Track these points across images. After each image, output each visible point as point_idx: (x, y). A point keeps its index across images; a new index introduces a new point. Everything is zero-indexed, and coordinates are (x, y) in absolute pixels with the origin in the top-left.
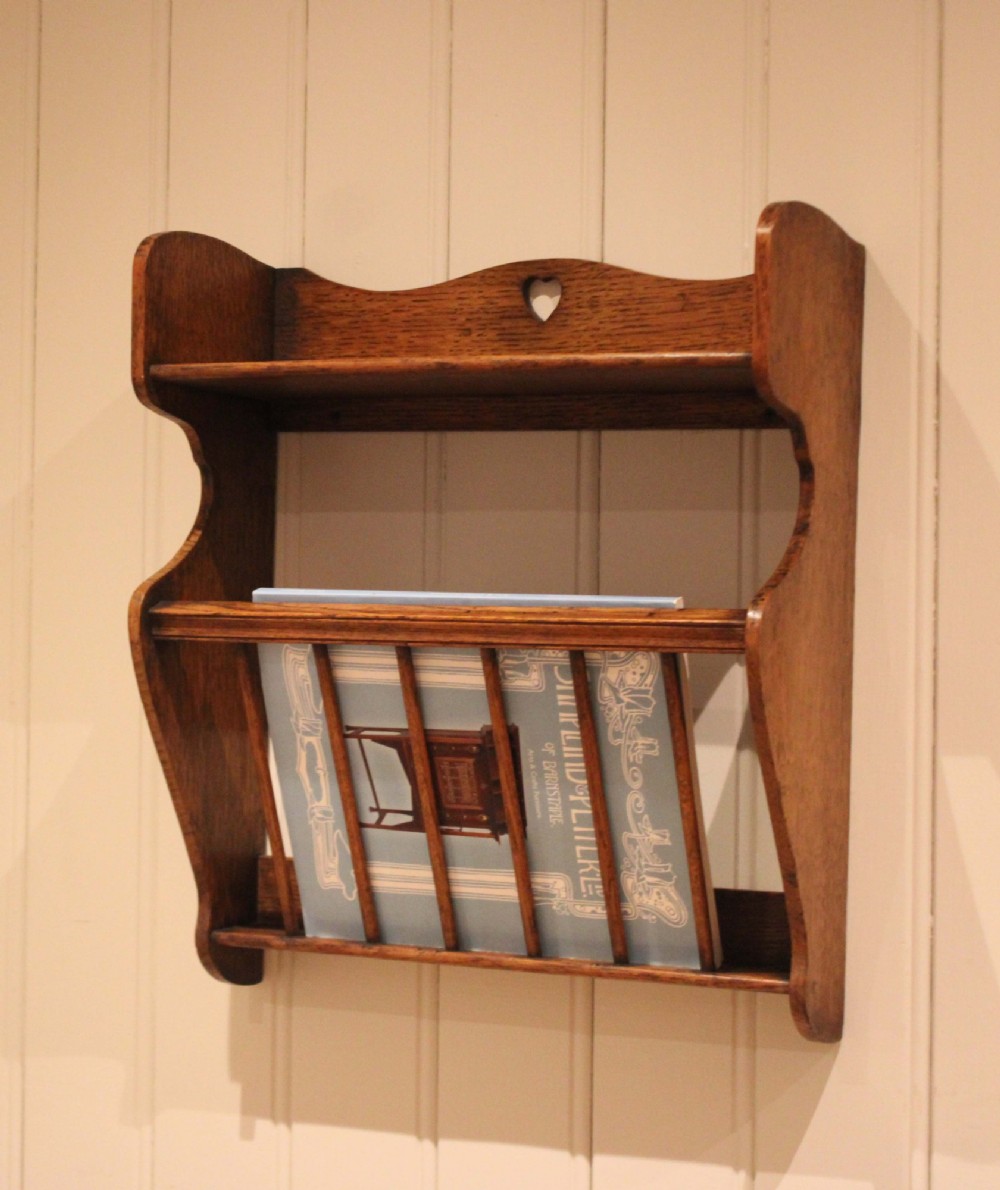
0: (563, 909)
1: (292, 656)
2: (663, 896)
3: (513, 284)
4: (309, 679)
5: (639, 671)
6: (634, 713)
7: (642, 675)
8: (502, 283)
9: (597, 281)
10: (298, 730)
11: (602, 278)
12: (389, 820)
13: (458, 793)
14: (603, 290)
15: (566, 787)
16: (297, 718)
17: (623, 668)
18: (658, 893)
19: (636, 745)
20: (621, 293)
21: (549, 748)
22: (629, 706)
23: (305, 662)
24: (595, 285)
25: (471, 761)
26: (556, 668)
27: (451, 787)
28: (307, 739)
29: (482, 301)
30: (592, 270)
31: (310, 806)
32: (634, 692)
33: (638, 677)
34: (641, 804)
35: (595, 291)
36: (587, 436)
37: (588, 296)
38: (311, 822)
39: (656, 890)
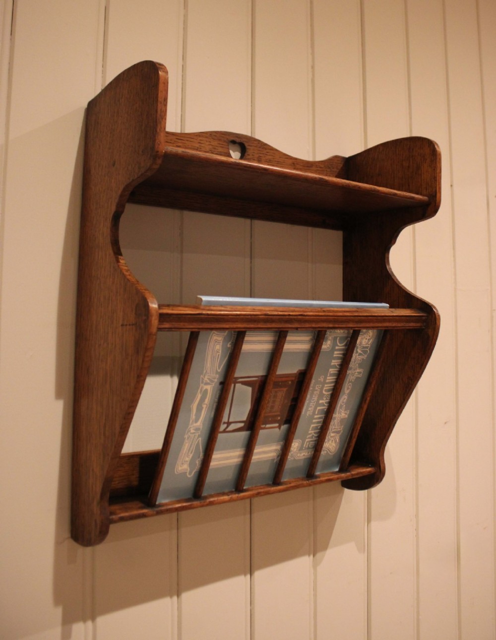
0: (292, 457)
1: (215, 338)
2: (333, 441)
3: (225, 141)
4: (220, 351)
5: (368, 338)
6: (361, 357)
7: (369, 340)
8: (220, 140)
9: (261, 149)
10: (202, 382)
11: (263, 148)
12: (232, 427)
13: (272, 407)
14: (263, 154)
15: (321, 396)
16: (204, 377)
17: (363, 337)
18: (332, 441)
19: (355, 372)
20: (270, 157)
21: (322, 379)
22: (360, 354)
23: (221, 341)
24: (260, 151)
25: (285, 389)
26: (338, 338)
27: (270, 404)
28: (206, 387)
29: (211, 147)
30: (259, 143)
31: (189, 427)
32: (364, 347)
33: (367, 341)
34: (345, 401)
35: (261, 154)
36: (248, 221)
37: (258, 156)
38: (186, 436)
39: (332, 439)
